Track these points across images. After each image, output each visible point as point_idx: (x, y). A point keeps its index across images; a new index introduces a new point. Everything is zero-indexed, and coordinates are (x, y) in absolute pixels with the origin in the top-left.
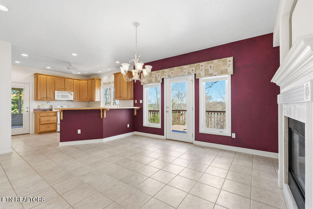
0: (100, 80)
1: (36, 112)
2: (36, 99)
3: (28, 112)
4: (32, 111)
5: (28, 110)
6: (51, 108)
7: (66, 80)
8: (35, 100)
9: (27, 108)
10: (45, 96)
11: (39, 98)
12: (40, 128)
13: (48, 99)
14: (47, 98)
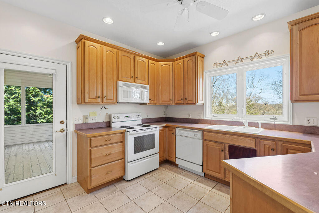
0: (203, 57)
1: (80, 132)
2: (81, 101)
3: (63, 131)
4: (71, 128)
5: (64, 126)
6: (108, 120)
7: (137, 58)
8: (78, 104)
9: (62, 122)
10: (100, 94)
11: (87, 99)
12: (93, 178)
13: (105, 100)
14: (103, 97)
